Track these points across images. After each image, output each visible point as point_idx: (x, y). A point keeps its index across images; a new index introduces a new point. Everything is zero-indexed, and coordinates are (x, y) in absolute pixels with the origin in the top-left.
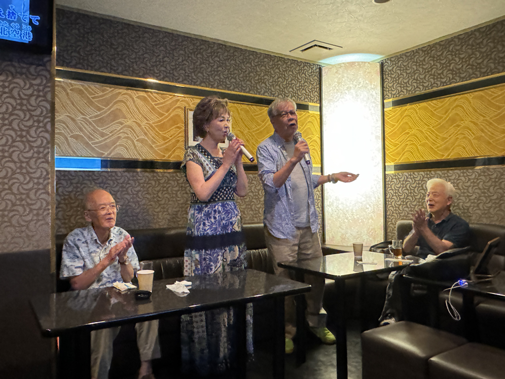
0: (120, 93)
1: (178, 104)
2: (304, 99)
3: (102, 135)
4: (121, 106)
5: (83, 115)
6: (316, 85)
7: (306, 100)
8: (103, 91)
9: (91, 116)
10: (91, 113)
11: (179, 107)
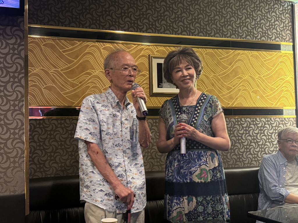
0: (88, 46)
1: (142, 53)
2: (275, 39)
3: (73, 85)
4: (89, 58)
5: (56, 67)
6: (288, 24)
7: (277, 39)
8: (73, 45)
9: (62, 68)
10: (62, 65)
11: (143, 56)
